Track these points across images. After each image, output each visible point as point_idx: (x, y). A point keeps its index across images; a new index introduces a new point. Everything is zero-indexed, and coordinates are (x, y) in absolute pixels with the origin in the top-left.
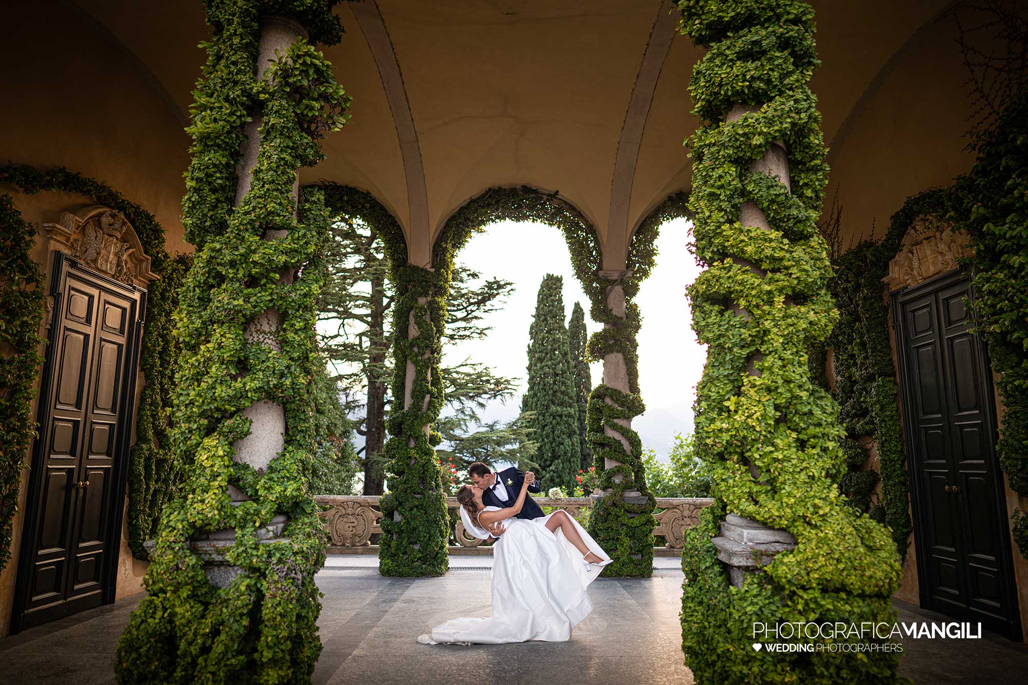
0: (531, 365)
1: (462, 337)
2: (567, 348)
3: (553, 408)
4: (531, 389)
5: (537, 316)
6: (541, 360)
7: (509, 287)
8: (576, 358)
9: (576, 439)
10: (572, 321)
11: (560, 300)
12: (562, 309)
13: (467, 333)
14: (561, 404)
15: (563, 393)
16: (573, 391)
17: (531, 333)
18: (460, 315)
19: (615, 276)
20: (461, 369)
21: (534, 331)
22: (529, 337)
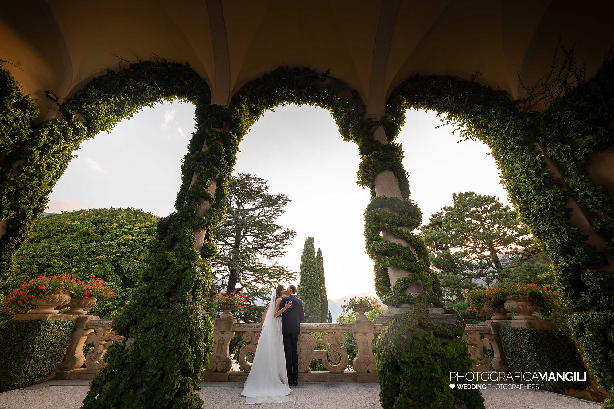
0: (301, 272)
1: (273, 256)
2: (316, 265)
3: (310, 290)
4: (301, 282)
5: (304, 253)
6: (305, 270)
7: (293, 234)
8: (319, 270)
9: (320, 304)
10: (317, 255)
11: (313, 247)
12: (314, 250)
13: (276, 254)
14: (313, 289)
15: (314, 284)
16: (318, 284)
17: (302, 259)
18: (273, 245)
19: (378, 119)
20: (272, 268)
21: (303, 259)
22: (301, 261)
